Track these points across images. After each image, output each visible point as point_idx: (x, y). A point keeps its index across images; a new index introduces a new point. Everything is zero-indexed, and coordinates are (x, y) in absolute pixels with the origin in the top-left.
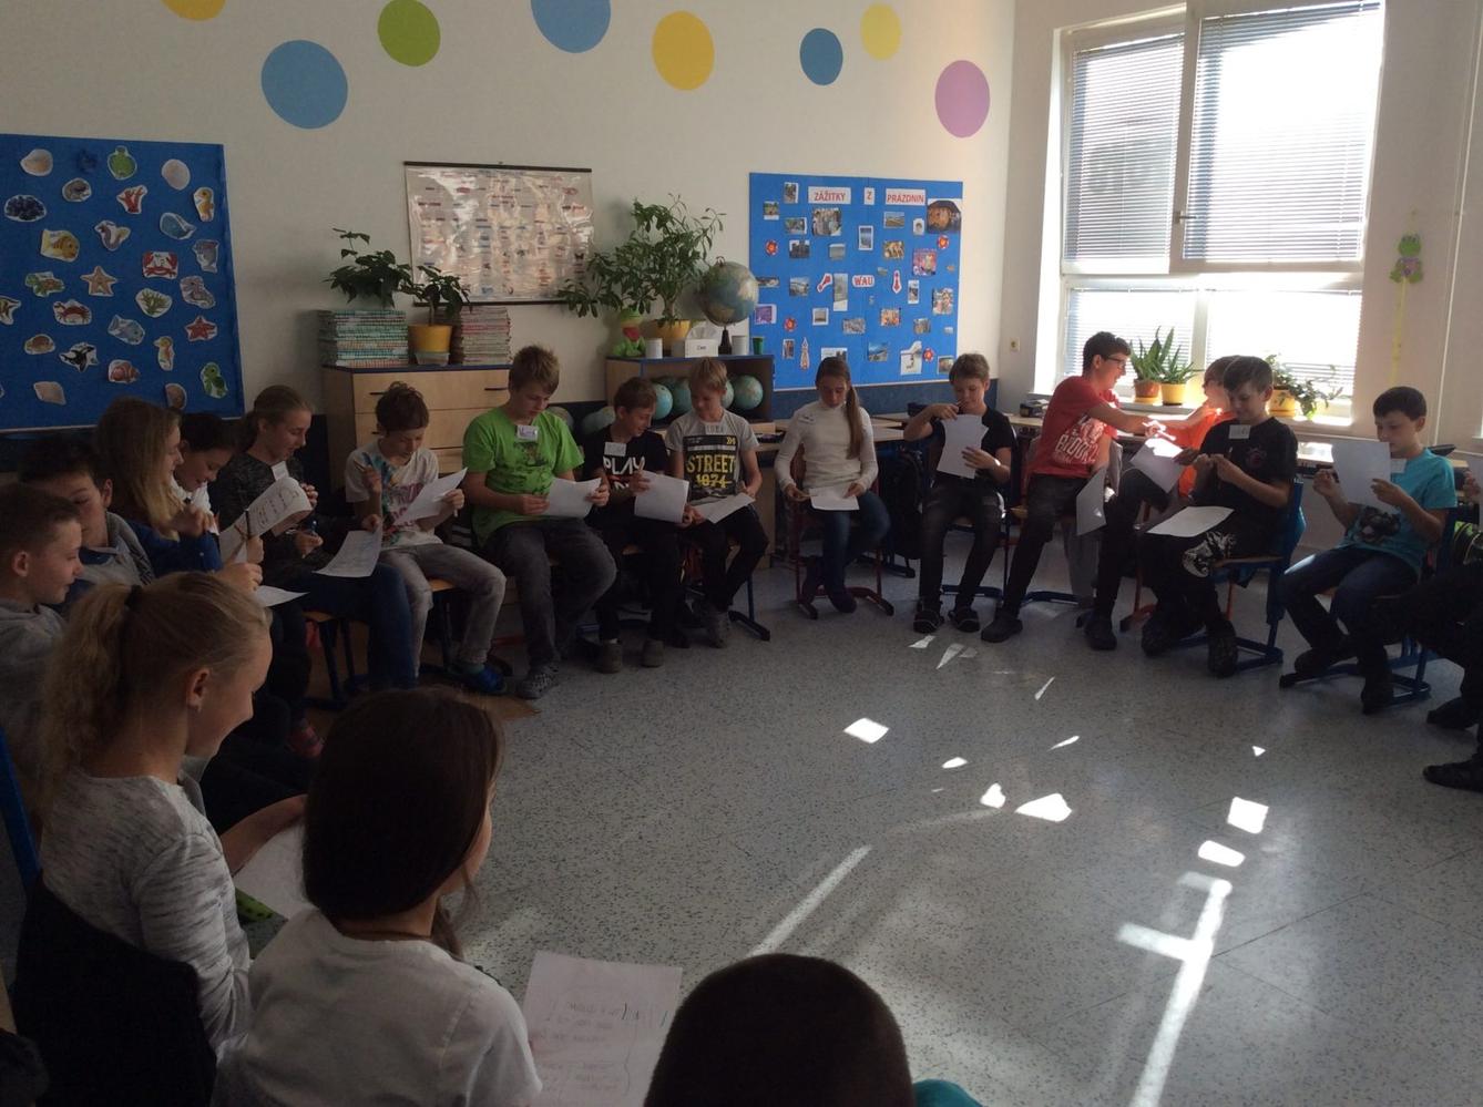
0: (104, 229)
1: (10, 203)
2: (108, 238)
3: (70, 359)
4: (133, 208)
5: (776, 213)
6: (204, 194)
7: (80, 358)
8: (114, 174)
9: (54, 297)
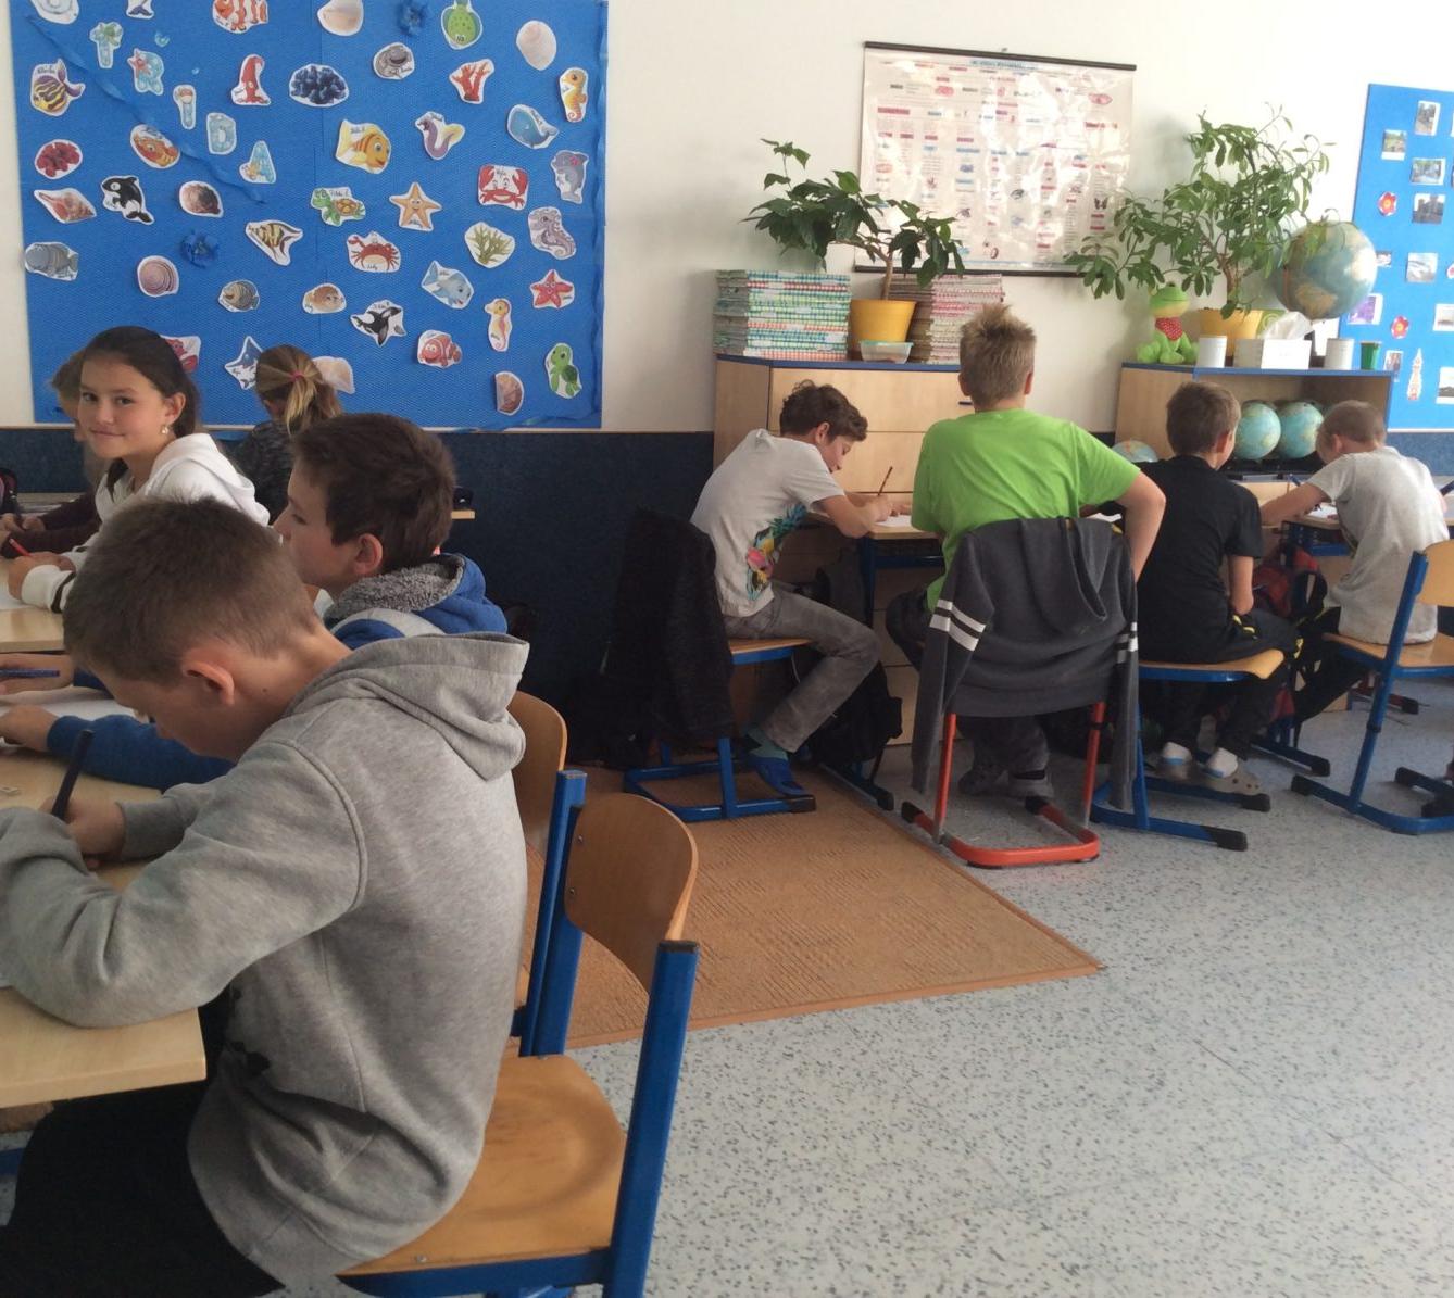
0: (427, 125)
1: (297, 77)
2: (433, 138)
3: (366, 325)
4: (472, 95)
5: (1401, 149)
6: (575, 78)
7: (380, 324)
8: (449, 39)
9: (349, 227)
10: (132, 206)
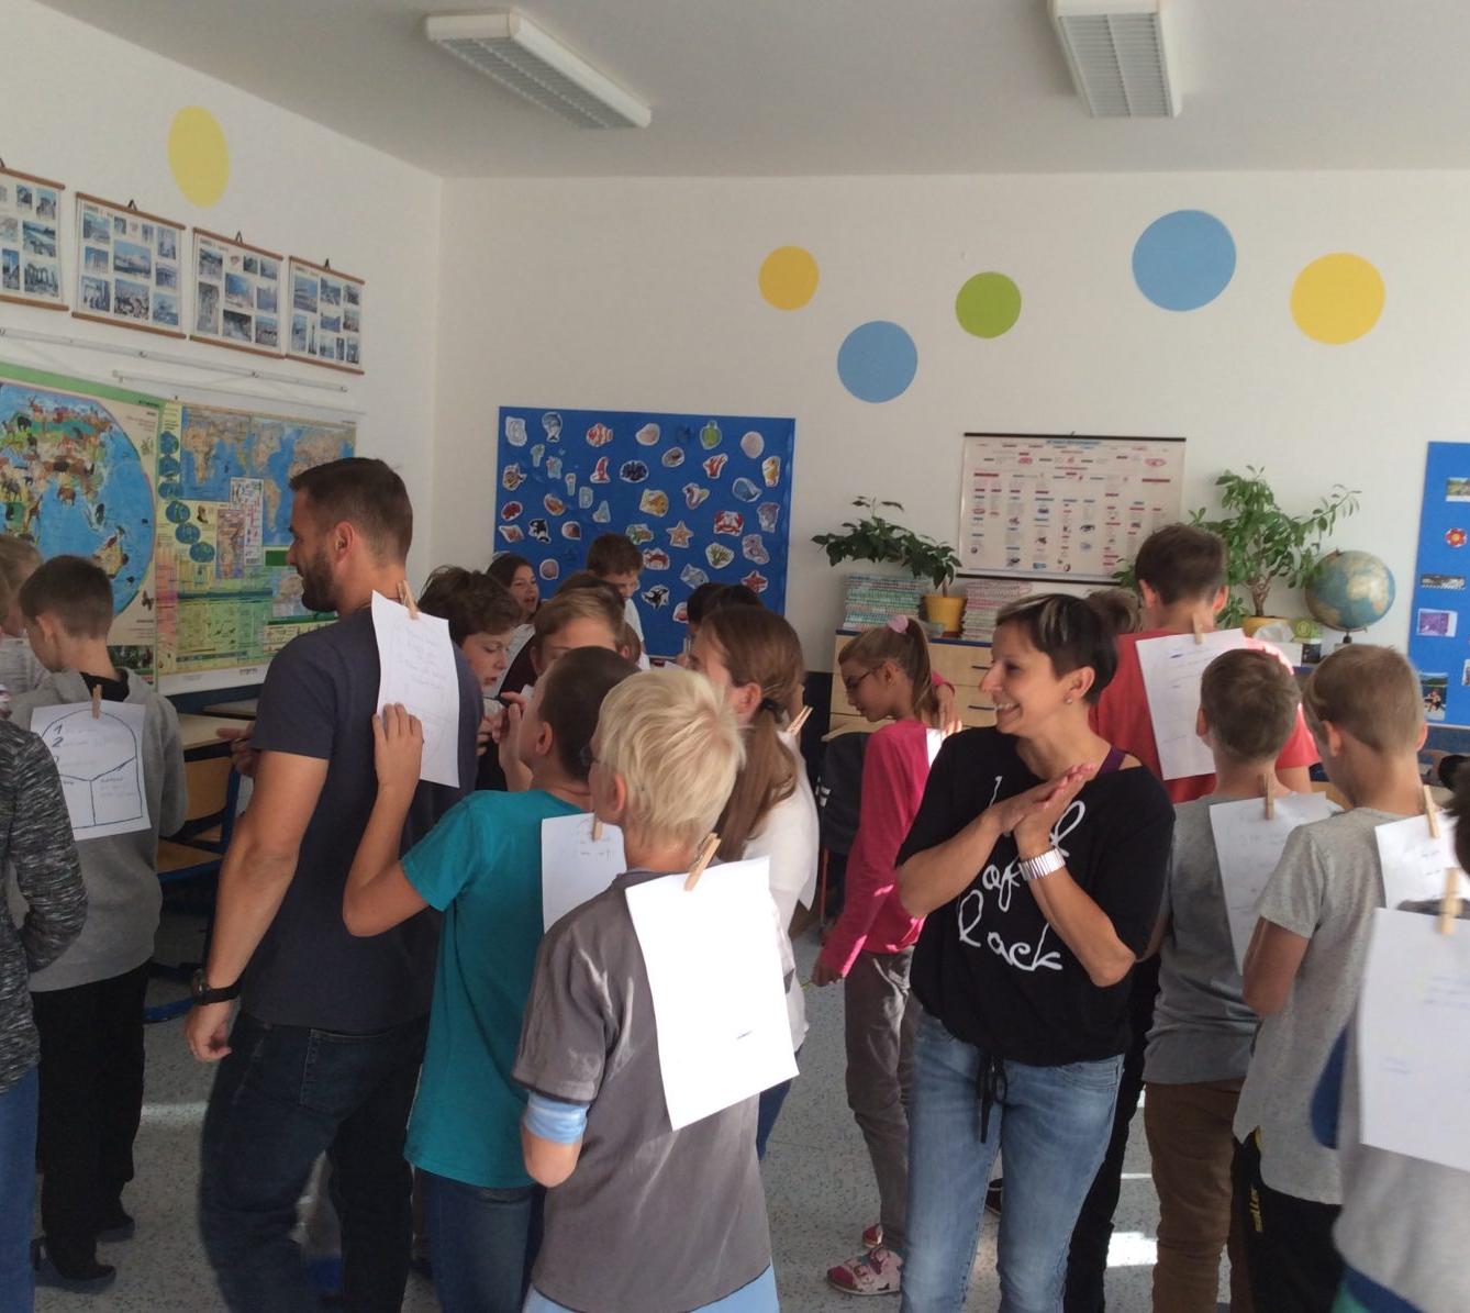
0: (689, 490)
1: (624, 468)
2: (692, 497)
3: (650, 599)
4: (713, 474)
5: (1467, 494)
6: (772, 463)
7: (657, 598)
8: (704, 444)
9: (644, 545)
10: (542, 534)
